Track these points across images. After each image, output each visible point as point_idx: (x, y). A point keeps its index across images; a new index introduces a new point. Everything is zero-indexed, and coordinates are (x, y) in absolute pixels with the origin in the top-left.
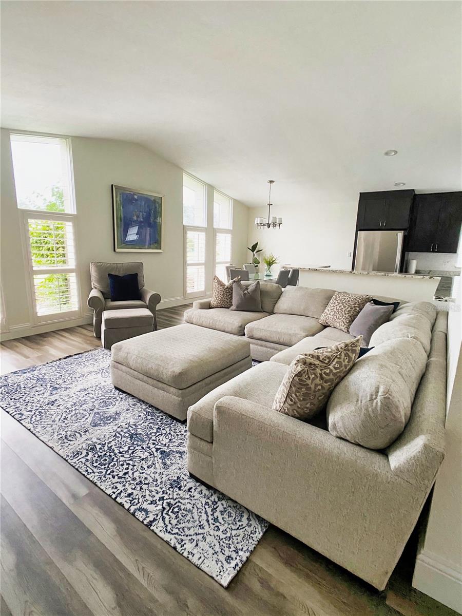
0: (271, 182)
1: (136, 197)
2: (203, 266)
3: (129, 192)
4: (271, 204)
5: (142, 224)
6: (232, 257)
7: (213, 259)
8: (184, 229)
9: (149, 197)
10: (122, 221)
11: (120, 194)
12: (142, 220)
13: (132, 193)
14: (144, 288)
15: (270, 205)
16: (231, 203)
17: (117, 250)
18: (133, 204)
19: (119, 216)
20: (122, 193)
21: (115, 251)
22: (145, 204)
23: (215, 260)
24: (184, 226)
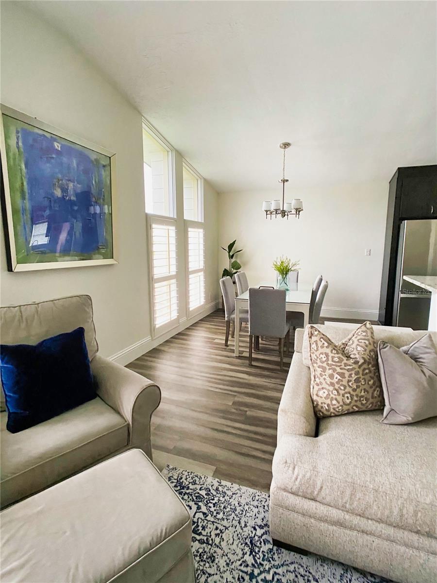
0: (286, 145)
1: (57, 146)
2: (174, 281)
3: (41, 132)
4: (287, 181)
5: (76, 208)
6: (205, 262)
7: (185, 267)
8: (148, 221)
9: (87, 152)
10: (27, 196)
11: (18, 132)
12: (73, 198)
13: (48, 135)
14: (98, 354)
15: (284, 181)
16: (201, 184)
17: (18, 268)
18: (53, 161)
19: (18, 185)
20: (23, 129)
21: (10, 269)
22: (78, 165)
23: (188, 268)
24: (147, 215)
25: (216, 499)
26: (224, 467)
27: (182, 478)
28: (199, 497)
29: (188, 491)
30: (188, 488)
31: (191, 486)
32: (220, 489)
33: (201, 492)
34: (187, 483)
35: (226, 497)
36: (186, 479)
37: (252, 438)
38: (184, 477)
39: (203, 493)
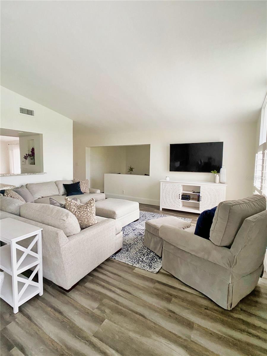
25: (136, 260)
26: (130, 271)
27: (149, 268)
28: (142, 262)
29: (147, 264)
30: (146, 265)
31: (145, 265)
32: (133, 263)
33: (141, 263)
34: (147, 266)
35: (132, 260)
36: (147, 268)
37: (107, 284)
38: (148, 268)
39: (140, 263)
